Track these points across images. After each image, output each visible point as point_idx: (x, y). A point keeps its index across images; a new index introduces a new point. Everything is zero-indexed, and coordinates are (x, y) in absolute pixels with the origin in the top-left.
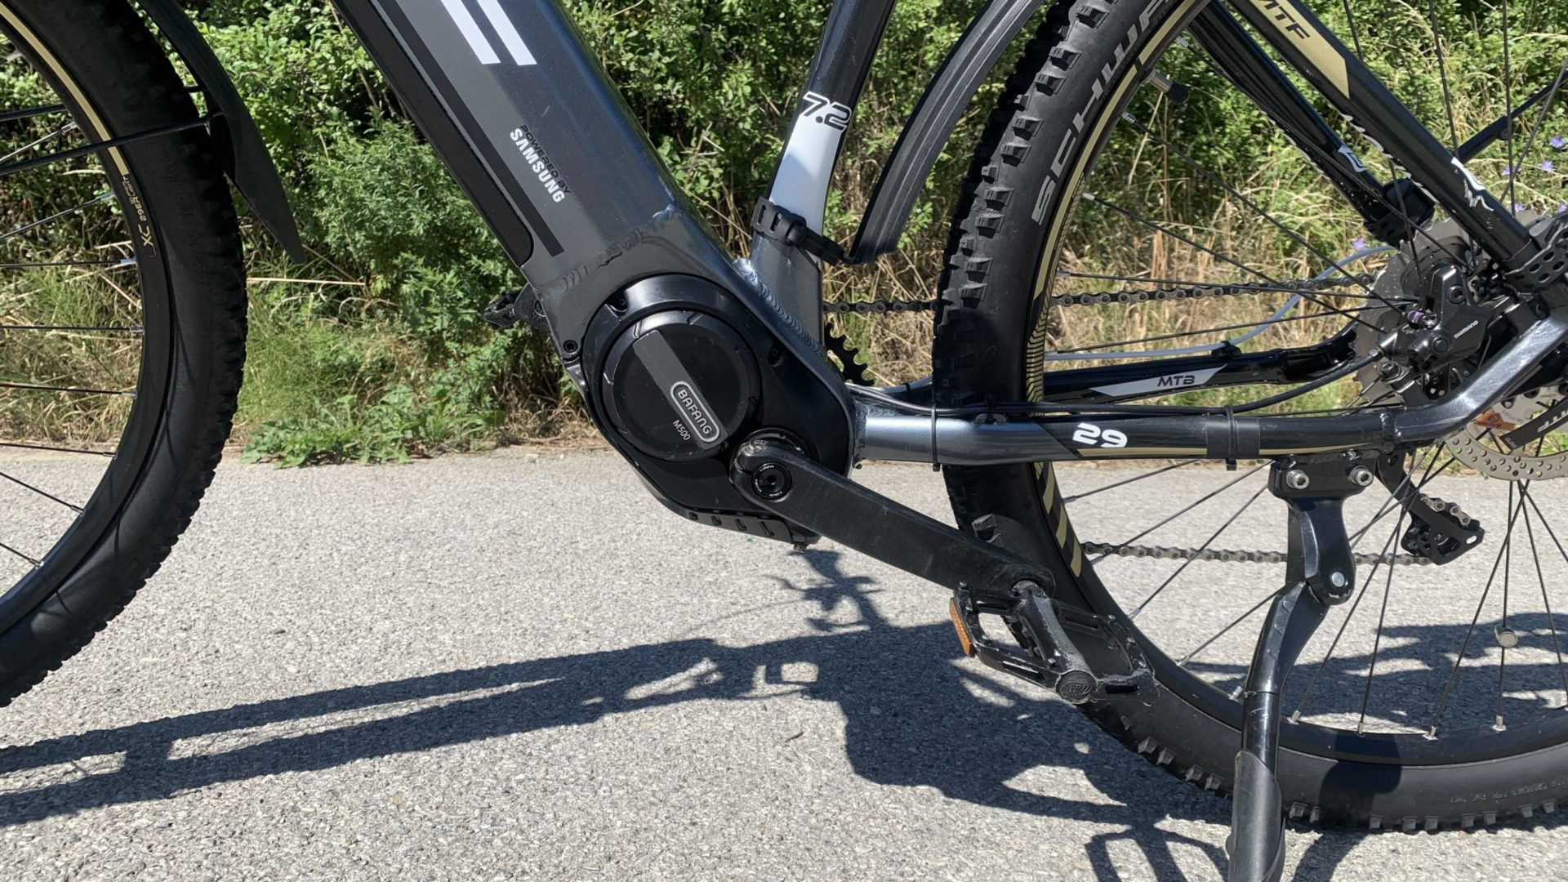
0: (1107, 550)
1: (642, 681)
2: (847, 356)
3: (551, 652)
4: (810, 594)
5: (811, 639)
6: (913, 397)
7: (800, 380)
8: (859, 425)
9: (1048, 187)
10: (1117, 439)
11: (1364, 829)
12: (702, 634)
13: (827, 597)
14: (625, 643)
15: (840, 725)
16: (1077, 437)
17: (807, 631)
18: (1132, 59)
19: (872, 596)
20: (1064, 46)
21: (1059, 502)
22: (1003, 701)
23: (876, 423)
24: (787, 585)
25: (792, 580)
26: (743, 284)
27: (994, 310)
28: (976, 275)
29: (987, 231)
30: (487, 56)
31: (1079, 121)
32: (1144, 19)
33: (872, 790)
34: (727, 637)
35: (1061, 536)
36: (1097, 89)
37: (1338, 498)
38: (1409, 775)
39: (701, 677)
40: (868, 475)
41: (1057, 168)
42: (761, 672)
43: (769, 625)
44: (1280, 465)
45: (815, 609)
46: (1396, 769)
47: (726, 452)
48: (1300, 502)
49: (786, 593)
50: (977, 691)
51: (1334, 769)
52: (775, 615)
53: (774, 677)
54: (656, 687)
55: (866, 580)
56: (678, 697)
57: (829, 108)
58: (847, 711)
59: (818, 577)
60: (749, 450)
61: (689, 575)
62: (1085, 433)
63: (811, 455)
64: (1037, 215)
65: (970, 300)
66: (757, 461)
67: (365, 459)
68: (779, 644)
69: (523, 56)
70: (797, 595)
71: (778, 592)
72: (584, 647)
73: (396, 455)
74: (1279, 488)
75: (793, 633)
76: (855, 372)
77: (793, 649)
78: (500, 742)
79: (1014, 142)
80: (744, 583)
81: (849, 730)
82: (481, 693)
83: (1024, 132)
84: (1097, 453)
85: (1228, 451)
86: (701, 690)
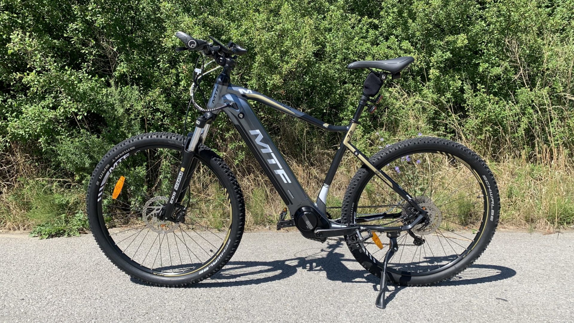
6: (338, 222)
11: (407, 286)
23: (333, 226)
26: (315, 207)
30: (285, 182)
37: (396, 238)
44: (388, 233)
46: (411, 277)
47: (313, 230)
48: (391, 238)
51: (401, 278)
57: (327, 186)
67: (67, 235)
69: (290, 182)
73: (76, 234)
74: (388, 236)
76: (330, 217)
85: (381, 231)
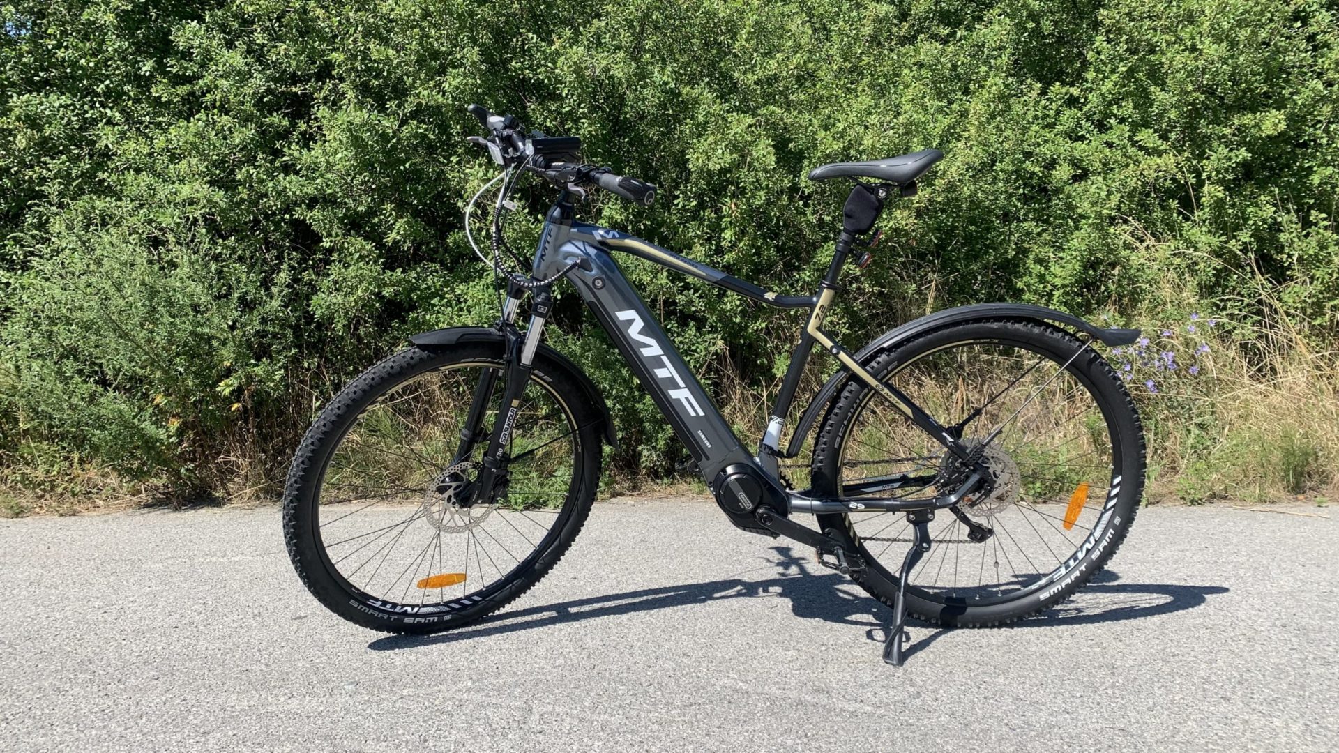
0: (866, 539)
1: (717, 592)
2: (787, 481)
3: (681, 583)
4: (778, 564)
5: (779, 580)
6: (806, 494)
7: (773, 491)
8: (790, 503)
9: (838, 439)
10: (861, 506)
11: (955, 627)
12: (736, 578)
13: (786, 566)
14: (707, 581)
15: (790, 605)
16: (851, 506)
17: (778, 577)
18: (859, 405)
19: (806, 566)
20: (840, 404)
21: (850, 524)
22: (850, 598)
23: (795, 502)
24: (769, 561)
25: (771, 559)
26: (756, 464)
27: (826, 471)
28: (821, 461)
29: (823, 450)
30: (693, 414)
31: (845, 422)
32: (861, 397)
33: (800, 619)
34: (746, 579)
35: (852, 534)
36: (850, 414)
37: (927, 523)
38: (969, 610)
39: (739, 591)
40: (795, 517)
41: (840, 434)
42: (761, 589)
43: (762, 575)
44: (908, 513)
45: (781, 570)
46: (965, 608)
47: (754, 511)
48: (915, 523)
49: (768, 564)
50: (841, 595)
51: (944, 609)
52: (765, 572)
53: (766, 591)
54: (723, 594)
55: (803, 559)
56: (731, 596)
57: (779, 420)
58: (793, 600)
59: (782, 558)
60: (760, 511)
61: (726, 558)
62: (853, 505)
63: (777, 512)
64: (836, 446)
65: (820, 468)
66: (762, 514)
68: (767, 581)
69: (701, 413)
70: (773, 565)
71: (765, 563)
72: (691, 582)
74: (909, 520)
75: (772, 577)
76: (789, 485)
77: (773, 583)
78: (675, 608)
79: (829, 428)
80: (750, 560)
81: (793, 605)
82: (662, 595)
83: (831, 425)
84: (856, 510)
85: (893, 509)
86: (739, 594)
